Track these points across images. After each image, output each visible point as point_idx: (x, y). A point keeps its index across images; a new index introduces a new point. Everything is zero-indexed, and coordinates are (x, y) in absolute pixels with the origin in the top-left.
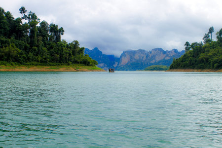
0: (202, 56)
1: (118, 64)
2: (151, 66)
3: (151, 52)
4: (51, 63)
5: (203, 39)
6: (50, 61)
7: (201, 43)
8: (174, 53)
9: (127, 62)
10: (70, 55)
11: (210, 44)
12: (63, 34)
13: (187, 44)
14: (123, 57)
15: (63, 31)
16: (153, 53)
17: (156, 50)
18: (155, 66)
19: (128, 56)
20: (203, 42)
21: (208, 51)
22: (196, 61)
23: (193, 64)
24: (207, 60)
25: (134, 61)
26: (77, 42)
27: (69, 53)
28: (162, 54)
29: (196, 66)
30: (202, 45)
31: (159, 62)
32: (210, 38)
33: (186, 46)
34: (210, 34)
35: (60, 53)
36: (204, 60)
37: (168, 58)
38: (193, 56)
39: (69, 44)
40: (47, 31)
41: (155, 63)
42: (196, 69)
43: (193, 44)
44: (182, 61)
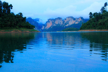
0: (100, 21)
1: (45, 28)
2: (67, 28)
3: (66, 19)
4: (5, 28)
5: (101, 10)
6: (4, 27)
7: (100, 13)
8: (81, 20)
9: (50, 26)
10: (17, 22)
11: (105, 13)
12: (12, 8)
13: (91, 13)
14: (48, 23)
15: (12, 7)
16: (67, 20)
17: (69, 17)
18: (69, 28)
19: (51, 22)
20: (101, 12)
21: (104, 18)
22: (96, 25)
23: (95, 27)
24: (104, 24)
25: (55, 25)
26: (21, 14)
27: (17, 21)
28: (73, 20)
29: (97, 28)
30: (100, 14)
31: (71, 25)
32: (105, 9)
33: (90, 15)
34: (105, 7)
35: (11, 21)
36: (102, 23)
37: (77, 23)
38: (95, 21)
39: (16, 15)
40: (1, 7)
41: (69, 26)
42: (97, 29)
43: (95, 14)
44: (88, 25)
